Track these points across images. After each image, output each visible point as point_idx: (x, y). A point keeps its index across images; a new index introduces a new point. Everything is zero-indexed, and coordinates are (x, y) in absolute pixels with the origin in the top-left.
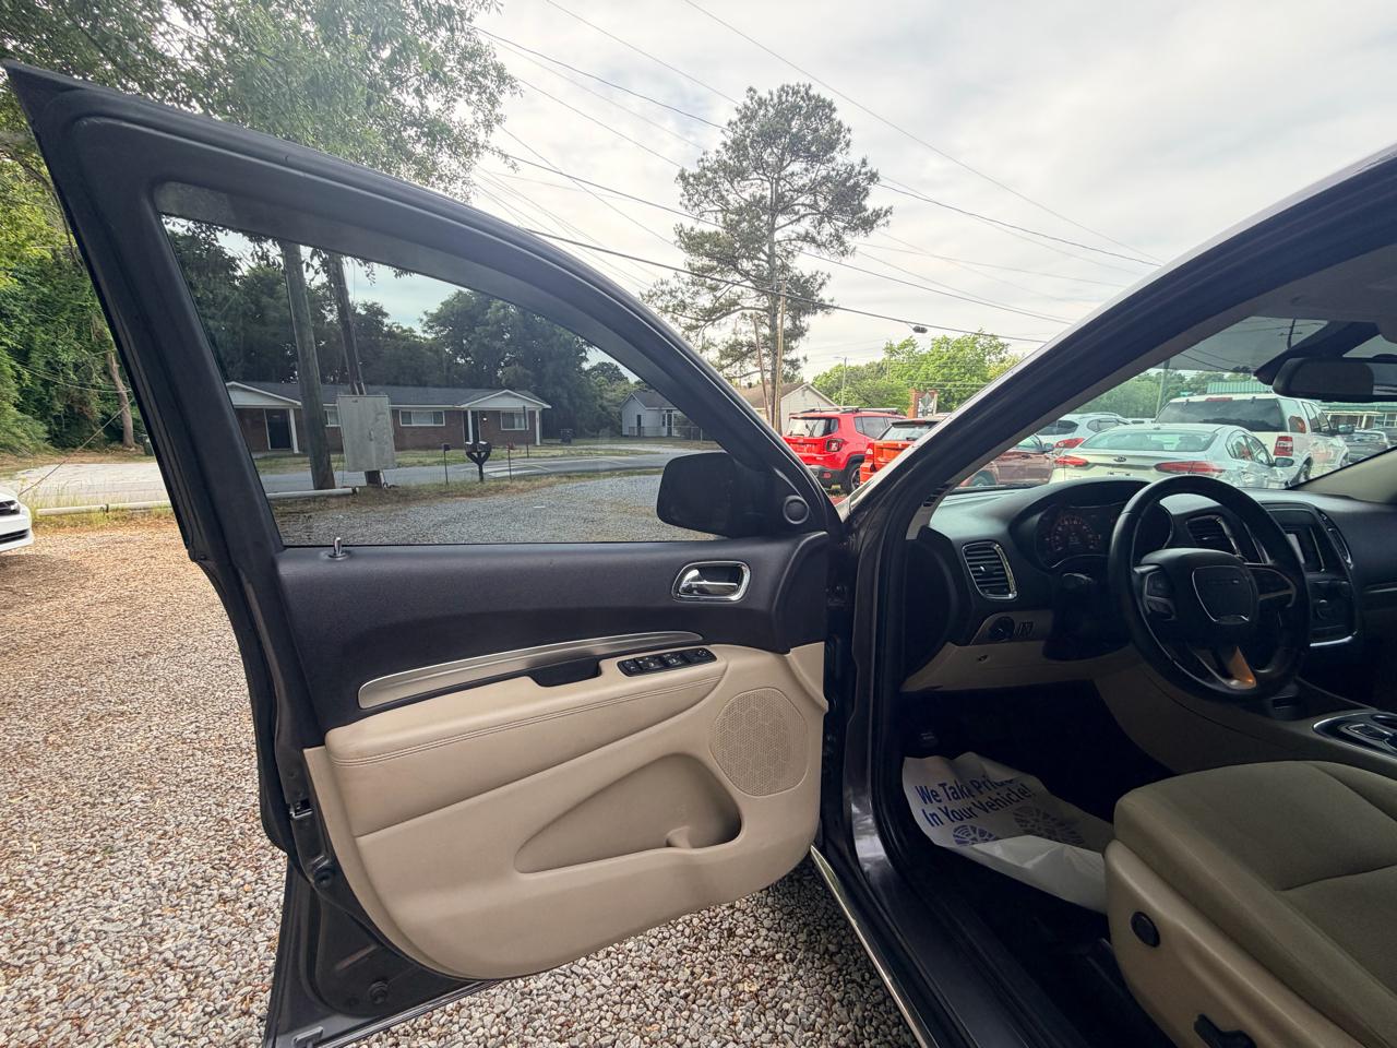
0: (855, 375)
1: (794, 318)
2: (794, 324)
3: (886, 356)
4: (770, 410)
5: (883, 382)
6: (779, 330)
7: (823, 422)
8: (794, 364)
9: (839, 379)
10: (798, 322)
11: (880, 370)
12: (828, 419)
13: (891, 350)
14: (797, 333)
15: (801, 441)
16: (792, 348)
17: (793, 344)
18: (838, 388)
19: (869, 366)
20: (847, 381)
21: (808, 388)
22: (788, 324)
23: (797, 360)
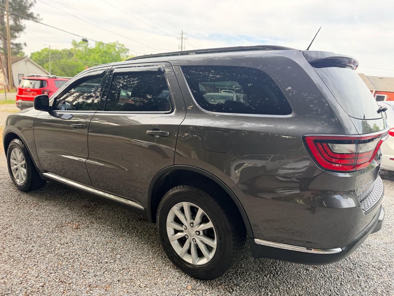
0: (56, 55)
1: (15, 20)
2: (15, 23)
3: (73, 47)
4: (5, 71)
5: (71, 61)
6: (6, 25)
7: (39, 82)
8: (18, 46)
9: (47, 55)
10: (18, 22)
11: (70, 54)
12: (42, 81)
13: (75, 44)
14: (18, 29)
15: (29, 90)
16: (16, 37)
17: (16, 34)
18: (47, 61)
19: (64, 51)
20: (52, 58)
21: (28, 60)
22: (11, 22)
23: (20, 44)
